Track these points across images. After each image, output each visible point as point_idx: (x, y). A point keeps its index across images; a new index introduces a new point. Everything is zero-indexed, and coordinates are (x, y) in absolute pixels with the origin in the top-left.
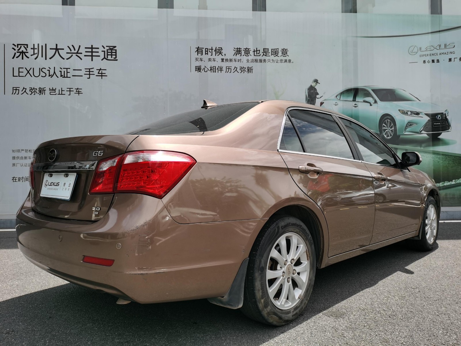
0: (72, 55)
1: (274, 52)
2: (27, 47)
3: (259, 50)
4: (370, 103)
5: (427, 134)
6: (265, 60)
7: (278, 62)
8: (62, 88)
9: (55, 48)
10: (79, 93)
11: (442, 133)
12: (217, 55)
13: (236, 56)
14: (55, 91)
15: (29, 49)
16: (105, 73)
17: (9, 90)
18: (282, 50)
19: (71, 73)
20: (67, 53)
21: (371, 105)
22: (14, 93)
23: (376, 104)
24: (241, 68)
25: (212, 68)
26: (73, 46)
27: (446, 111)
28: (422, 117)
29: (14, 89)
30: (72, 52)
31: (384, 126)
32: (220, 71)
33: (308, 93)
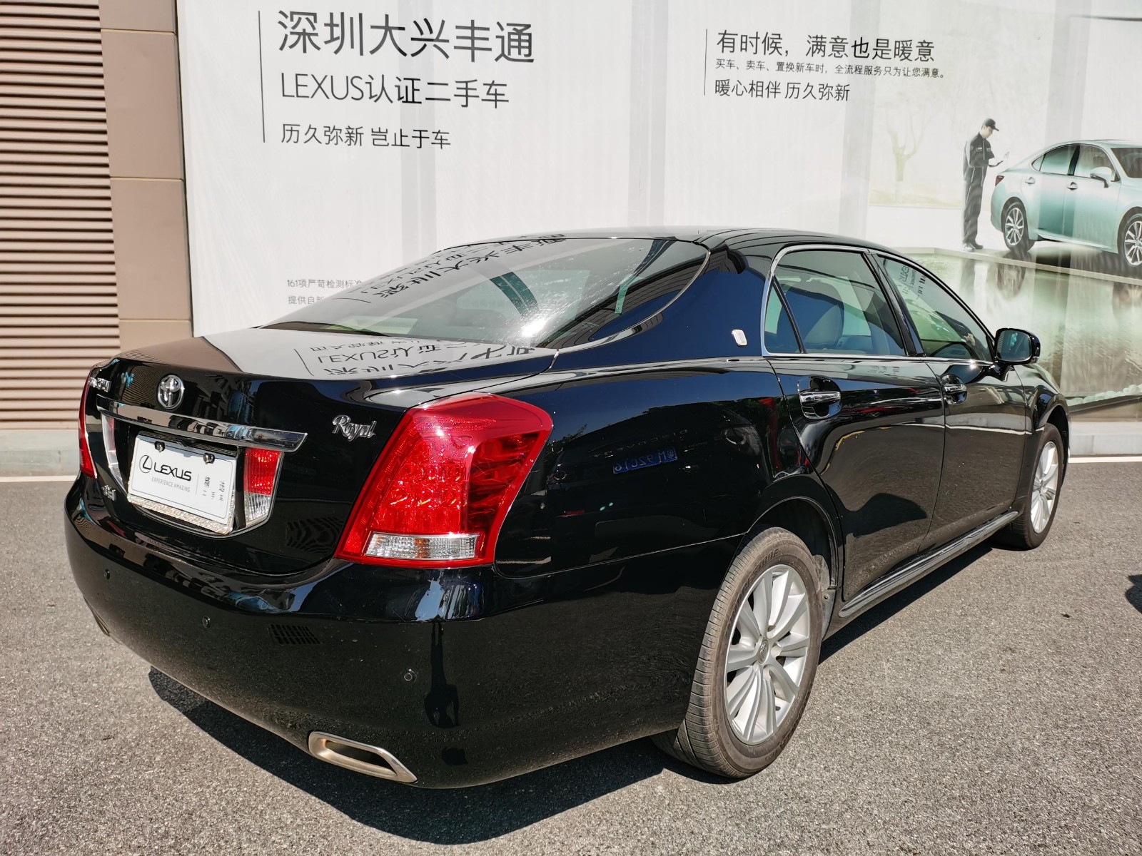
0: (425, 46)
1: (901, 48)
2: (315, 21)
3: (867, 44)
4: (1104, 181)
6: (878, 69)
7: (909, 74)
8: (401, 130)
9: (384, 25)
10: (441, 142)
12: (767, 52)
13: (812, 56)
14: (385, 136)
15: (319, 27)
16: (503, 95)
17: (275, 131)
18: (920, 45)
19: (423, 92)
20: (413, 39)
21: (1106, 186)
22: (287, 138)
23: (1115, 183)
24: (822, 86)
25: (755, 87)
26: (426, 20)
29: (287, 127)
30: (423, 37)
31: (1129, 237)
32: (772, 95)
33: (971, 152)
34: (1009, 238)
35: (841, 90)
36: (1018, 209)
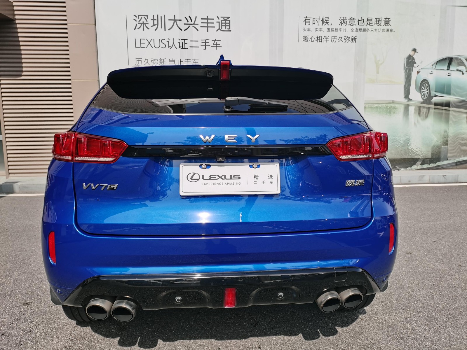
0: (189, 26)
1: (377, 21)
2: (147, 18)
3: (364, 20)
4: (462, 72)
6: (368, 30)
7: (381, 31)
8: (180, 59)
9: (173, 19)
10: (196, 64)
12: (323, 24)
13: (341, 25)
14: (174, 61)
15: (149, 20)
16: (220, 44)
17: (132, 61)
18: (385, 19)
19: (189, 44)
20: (185, 24)
21: (463, 74)
22: (137, 63)
23: (466, 72)
24: (345, 37)
25: (319, 38)
26: (189, 17)
29: (137, 59)
30: (188, 23)
32: (325, 41)
33: (407, 62)
34: (423, 95)
35: (353, 38)
36: (426, 84)
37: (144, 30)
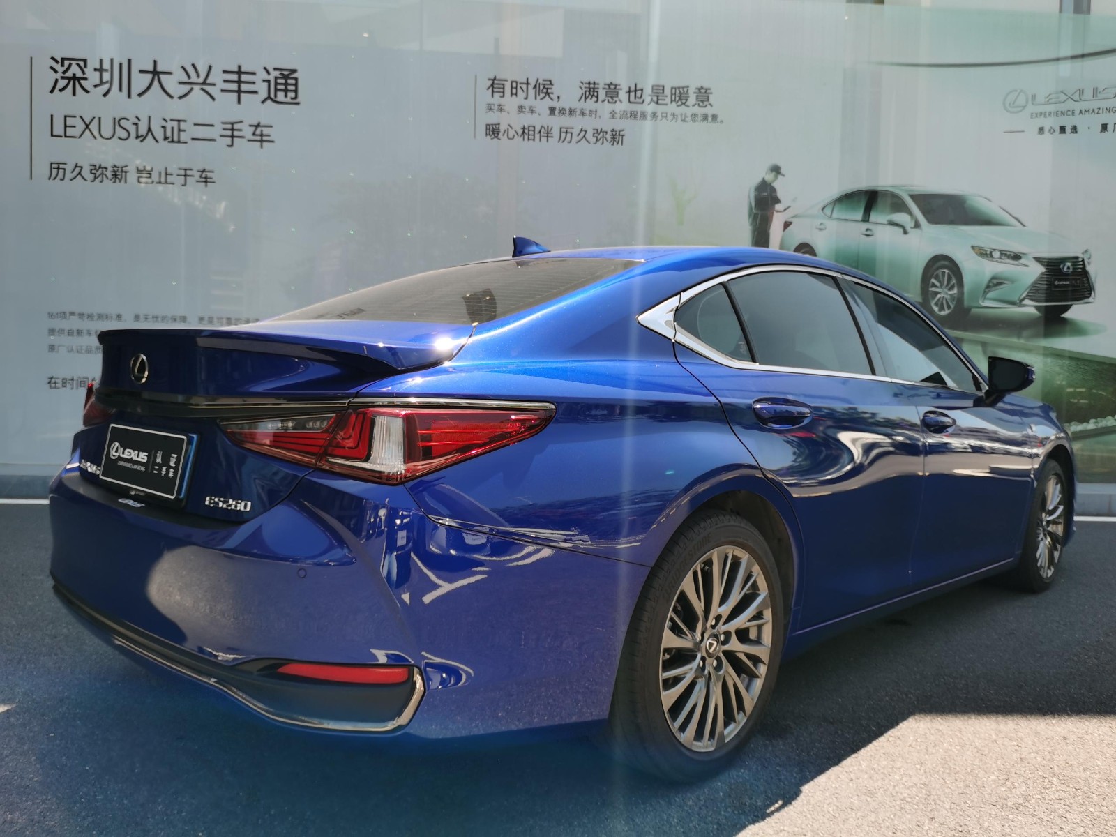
0: (192, 89)
1: (677, 94)
2: (86, 66)
3: (642, 90)
4: (903, 227)
5: (1037, 307)
6: (654, 115)
7: (687, 119)
8: (166, 169)
9: (151, 69)
10: (206, 181)
11: (1071, 305)
12: (538, 98)
13: (585, 101)
14: (150, 174)
15: (89, 72)
16: (269, 135)
17: (42, 169)
18: (697, 91)
19: (190, 131)
20: (180, 83)
21: (905, 232)
22: (53, 176)
23: (917, 231)
24: (596, 131)
25: (526, 131)
26: (193, 65)
27: (1086, 252)
28: (1027, 266)
29: (54, 166)
30: (190, 81)
31: (934, 285)
32: (544, 139)
33: (756, 198)
35: (615, 135)
37: (74, 94)
